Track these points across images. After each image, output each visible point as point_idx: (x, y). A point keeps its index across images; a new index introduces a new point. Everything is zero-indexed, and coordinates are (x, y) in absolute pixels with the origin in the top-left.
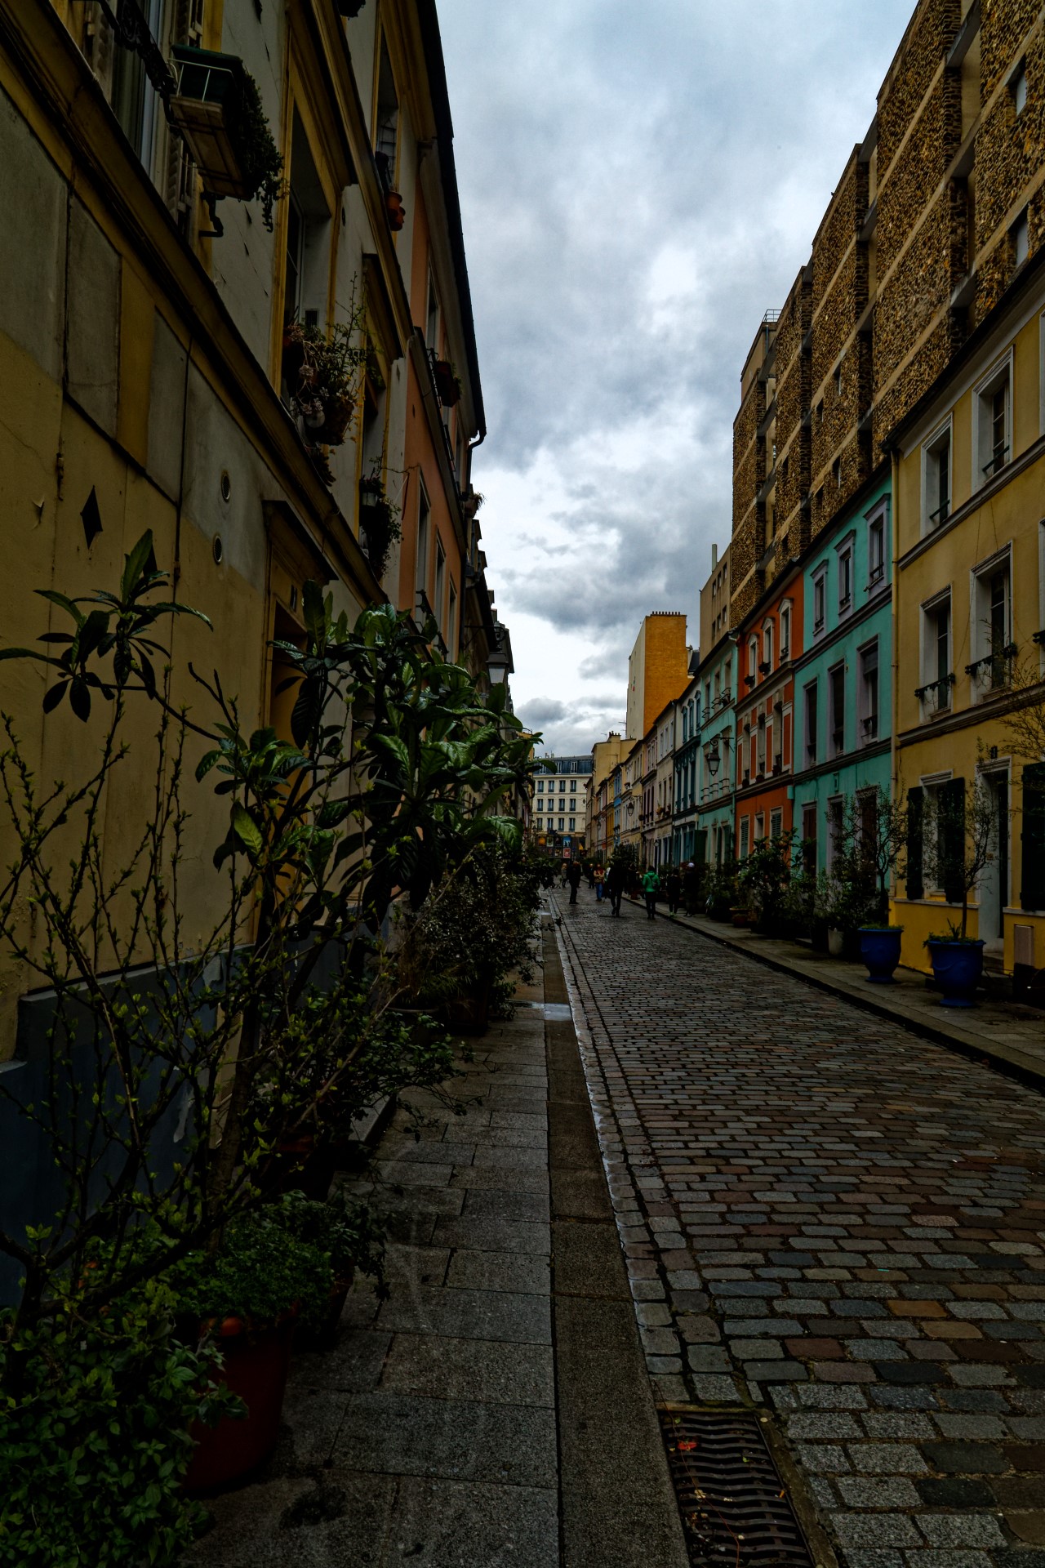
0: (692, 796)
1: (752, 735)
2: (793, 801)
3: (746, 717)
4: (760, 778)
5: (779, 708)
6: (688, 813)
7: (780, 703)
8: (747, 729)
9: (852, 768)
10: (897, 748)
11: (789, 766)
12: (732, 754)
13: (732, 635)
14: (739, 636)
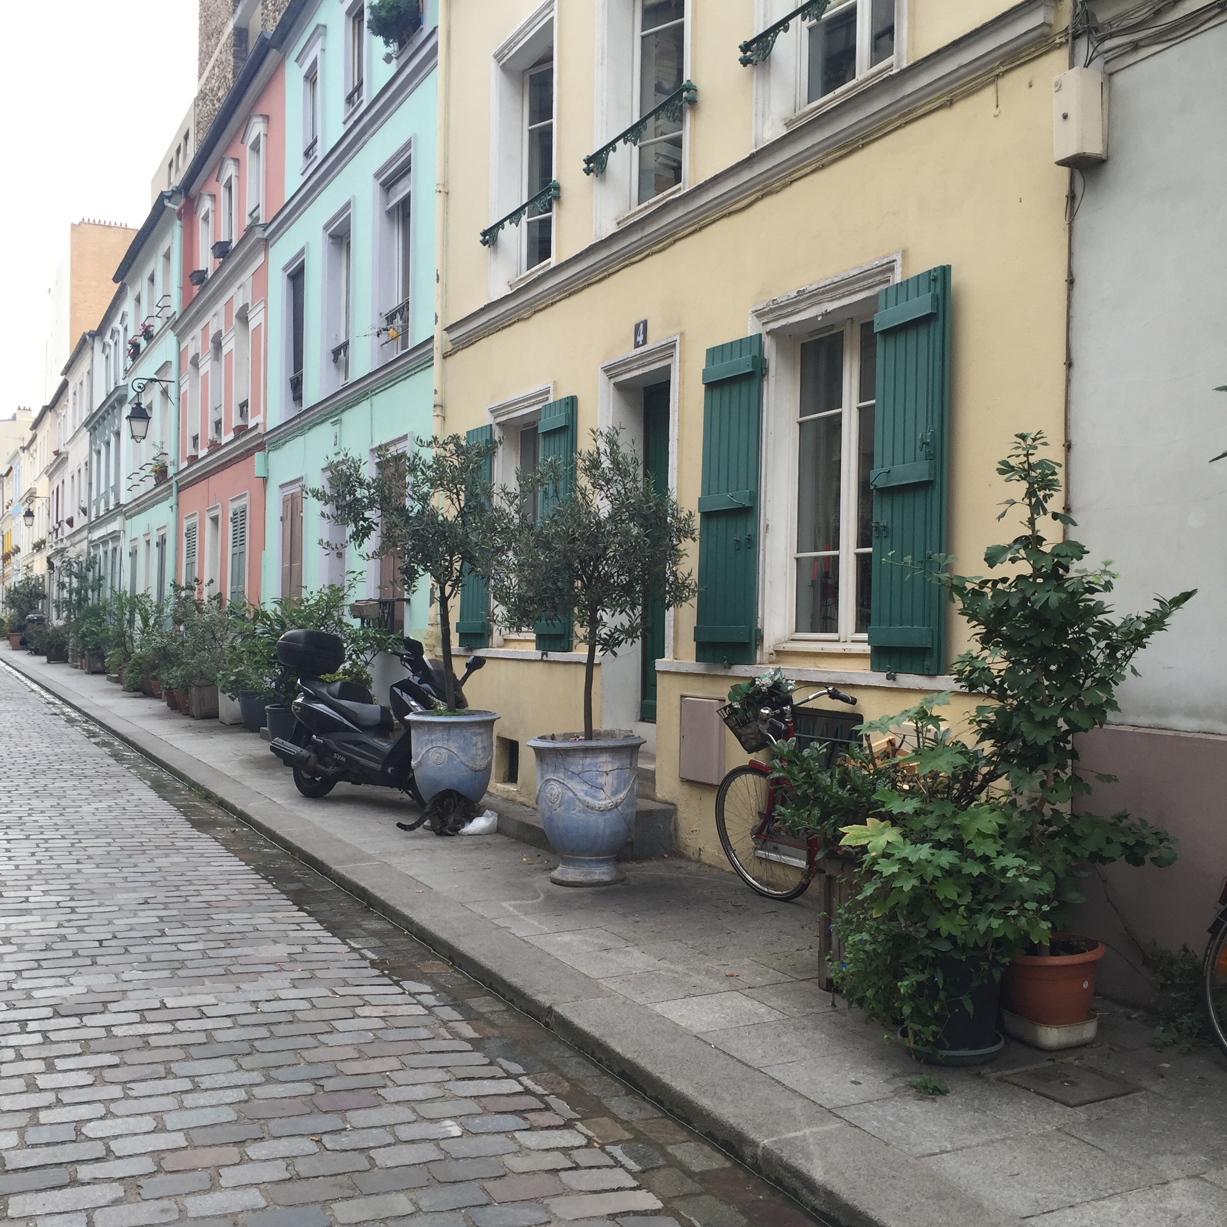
0: (116, 489)
1: (202, 371)
2: (265, 480)
3: (194, 344)
4: (215, 446)
5: (243, 317)
6: (110, 516)
7: (246, 306)
8: (195, 362)
9: (365, 405)
10: (445, 356)
11: (259, 419)
12: (172, 409)
13: (169, 198)
14: (182, 201)
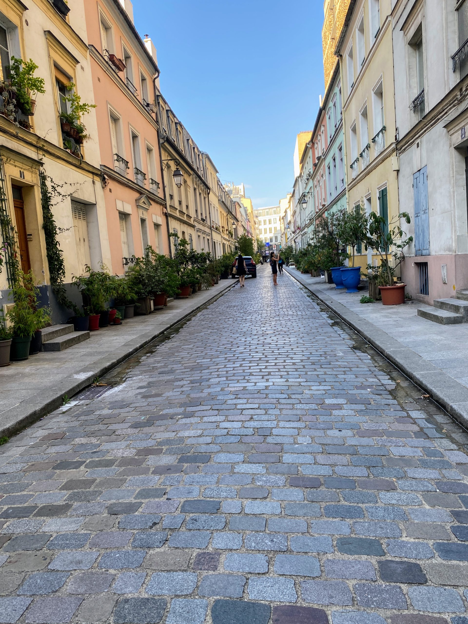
1: (317, 190)
3: (315, 182)
4: (320, 209)
5: (322, 177)
7: (323, 174)
8: (316, 187)
9: (340, 201)
10: (348, 192)
11: (326, 203)
12: (313, 199)
13: (308, 144)
14: (311, 144)
